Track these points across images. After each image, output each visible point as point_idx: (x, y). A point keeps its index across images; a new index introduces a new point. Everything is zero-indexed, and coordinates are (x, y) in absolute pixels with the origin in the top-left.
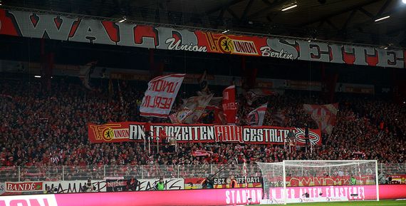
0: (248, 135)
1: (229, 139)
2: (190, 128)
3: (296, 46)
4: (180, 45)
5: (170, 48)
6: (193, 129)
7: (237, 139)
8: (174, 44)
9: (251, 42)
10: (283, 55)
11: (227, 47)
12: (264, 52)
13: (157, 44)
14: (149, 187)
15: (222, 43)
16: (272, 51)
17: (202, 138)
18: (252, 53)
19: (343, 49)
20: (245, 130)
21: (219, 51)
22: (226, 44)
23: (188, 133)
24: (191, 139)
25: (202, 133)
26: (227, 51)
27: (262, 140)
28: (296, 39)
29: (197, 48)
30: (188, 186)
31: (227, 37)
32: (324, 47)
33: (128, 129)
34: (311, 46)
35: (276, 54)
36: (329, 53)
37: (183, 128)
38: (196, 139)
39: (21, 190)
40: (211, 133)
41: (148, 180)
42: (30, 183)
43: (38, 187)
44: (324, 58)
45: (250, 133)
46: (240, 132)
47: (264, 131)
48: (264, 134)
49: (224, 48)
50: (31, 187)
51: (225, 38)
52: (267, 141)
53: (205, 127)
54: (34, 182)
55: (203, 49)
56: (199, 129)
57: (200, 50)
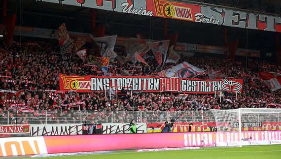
0: (185, 85)
1: (170, 89)
2: (140, 79)
3: (223, 13)
4: (132, 9)
5: (124, 11)
6: (142, 81)
7: (176, 89)
8: (127, 8)
9: (189, 9)
10: (212, 21)
11: (169, 13)
12: (197, 18)
13: (114, 7)
14: (118, 131)
15: (166, 9)
16: (204, 17)
17: (149, 89)
18: (188, 19)
19: (258, 17)
20: (183, 81)
21: (163, 16)
22: (169, 10)
23: (138, 84)
24: (140, 89)
25: (149, 84)
26: (169, 16)
27: (195, 91)
28: (223, 8)
29: (145, 12)
30: (150, 130)
31: (170, 4)
32: (243, 15)
33: (89, 82)
34: (234, 14)
35: (207, 19)
36: (246, 20)
37: (134, 79)
38: (144, 89)
39: (11, 132)
40: (156, 84)
41: (117, 124)
42: (19, 126)
43: (26, 130)
44: (242, 25)
45: (186, 84)
46: (179, 83)
47: (196, 83)
48: (196, 86)
49: (167, 13)
50: (20, 129)
51: (169, 4)
52: (198, 91)
53: (152, 79)
54: (22, 125)
55: (150, 14)
56: (147, 81)
57: (147, 14)
